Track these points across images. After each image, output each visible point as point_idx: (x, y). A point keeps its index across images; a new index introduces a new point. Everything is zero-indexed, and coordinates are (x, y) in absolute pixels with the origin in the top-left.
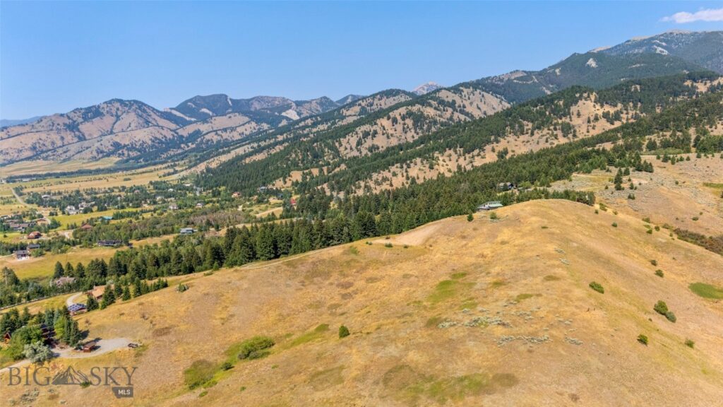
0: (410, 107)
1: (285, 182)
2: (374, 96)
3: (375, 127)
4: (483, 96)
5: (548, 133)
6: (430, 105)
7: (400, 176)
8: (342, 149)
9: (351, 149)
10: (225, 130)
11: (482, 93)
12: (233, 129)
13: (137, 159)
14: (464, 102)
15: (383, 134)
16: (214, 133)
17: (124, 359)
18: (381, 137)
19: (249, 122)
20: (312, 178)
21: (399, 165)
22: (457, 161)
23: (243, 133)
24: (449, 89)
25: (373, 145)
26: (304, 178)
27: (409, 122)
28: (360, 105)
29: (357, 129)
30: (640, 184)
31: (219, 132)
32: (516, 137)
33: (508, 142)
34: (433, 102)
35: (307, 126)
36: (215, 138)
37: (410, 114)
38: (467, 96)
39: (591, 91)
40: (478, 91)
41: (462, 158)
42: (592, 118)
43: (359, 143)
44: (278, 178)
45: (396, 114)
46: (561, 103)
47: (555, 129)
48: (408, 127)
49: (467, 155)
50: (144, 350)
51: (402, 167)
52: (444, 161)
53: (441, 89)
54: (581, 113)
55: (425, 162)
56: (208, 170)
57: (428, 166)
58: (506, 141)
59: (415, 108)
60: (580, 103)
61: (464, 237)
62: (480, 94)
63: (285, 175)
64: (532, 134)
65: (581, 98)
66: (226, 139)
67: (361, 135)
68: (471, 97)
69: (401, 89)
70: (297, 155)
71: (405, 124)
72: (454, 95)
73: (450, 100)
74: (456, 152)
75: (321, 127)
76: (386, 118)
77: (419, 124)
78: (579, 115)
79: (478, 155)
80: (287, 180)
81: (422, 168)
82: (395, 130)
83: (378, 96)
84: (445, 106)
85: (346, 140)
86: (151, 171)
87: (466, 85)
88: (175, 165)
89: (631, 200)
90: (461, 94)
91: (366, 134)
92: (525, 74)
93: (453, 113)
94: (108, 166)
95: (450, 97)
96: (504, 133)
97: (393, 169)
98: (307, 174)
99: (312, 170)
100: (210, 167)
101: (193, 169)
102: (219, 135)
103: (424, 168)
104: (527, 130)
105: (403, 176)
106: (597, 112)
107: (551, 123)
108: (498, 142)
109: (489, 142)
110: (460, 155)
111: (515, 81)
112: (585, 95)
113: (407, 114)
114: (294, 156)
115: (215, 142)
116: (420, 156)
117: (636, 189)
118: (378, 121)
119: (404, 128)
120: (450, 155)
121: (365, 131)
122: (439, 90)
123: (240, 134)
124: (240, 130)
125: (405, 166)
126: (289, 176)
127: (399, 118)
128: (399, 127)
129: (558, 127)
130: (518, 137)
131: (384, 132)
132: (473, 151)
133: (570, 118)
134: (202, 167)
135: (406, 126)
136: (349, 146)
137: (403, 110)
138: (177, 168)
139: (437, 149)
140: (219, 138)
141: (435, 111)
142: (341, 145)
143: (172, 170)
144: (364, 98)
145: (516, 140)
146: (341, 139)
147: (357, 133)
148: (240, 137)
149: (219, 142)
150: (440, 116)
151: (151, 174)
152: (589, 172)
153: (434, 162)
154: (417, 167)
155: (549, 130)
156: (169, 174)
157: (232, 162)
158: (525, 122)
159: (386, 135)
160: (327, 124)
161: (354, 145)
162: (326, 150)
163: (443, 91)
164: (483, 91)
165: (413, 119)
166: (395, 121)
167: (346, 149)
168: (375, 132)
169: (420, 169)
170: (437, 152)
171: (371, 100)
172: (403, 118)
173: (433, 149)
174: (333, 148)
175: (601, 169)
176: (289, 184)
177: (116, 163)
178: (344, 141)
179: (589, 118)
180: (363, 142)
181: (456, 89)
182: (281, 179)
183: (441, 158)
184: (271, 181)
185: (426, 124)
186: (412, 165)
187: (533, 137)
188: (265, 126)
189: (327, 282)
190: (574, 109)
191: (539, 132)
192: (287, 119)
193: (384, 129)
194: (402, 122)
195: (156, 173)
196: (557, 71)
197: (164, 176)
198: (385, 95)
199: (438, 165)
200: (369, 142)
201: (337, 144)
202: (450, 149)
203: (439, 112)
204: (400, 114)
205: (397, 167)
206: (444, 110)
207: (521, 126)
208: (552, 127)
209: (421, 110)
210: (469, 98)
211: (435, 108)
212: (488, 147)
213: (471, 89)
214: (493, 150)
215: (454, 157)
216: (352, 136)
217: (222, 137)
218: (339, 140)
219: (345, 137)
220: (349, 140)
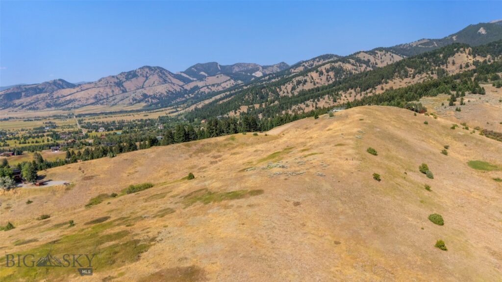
0: (333, 64)
1: (236, 113)
2: (314, 60)
3: (306, 78)
4: (392, 57)
5: (426, 77)
6: (349, 62)
7: (311, 107)
8: (281, 93)
9: (288, 92)
10: (213, 85)
11: (392, 54)
12: (219, 85)
13: (156, 104)
14: (377, 61)
15: (311, 82)
16: (206, 87)
17: (58, 191)
18: (310, 84)
19: (229, 80)
20: (254, 110)
21: (312, 100)
22: (355, 97)
23: (225, 87)
24: (366, 52)
25: (303, 90)
26: (249, 110)
27: (332, 74)
28: (303, 65)
29: (293, 79)
30: (469, 101)
31: (210, 87)
32: (401, 80)
33: (394, 83)
34: (351, 61)
35: (265, 81)
36: (207, 91)
37: (333, 69)
38: (380, 57)
39: (468, 46)
40: (389, 53)
41: (359, 95)
42: (464, 66)
43: (293, 89)
44: (231, 110)
45: (323, 68)
46: (441, 55)
47: (432, 73)
48: (330, 78)
49: (363, 93)
50: (72, 187)
51: (314, 101)
52: (345, 97)
53: (360, 52)
54: (456, 62)
55: (331, 97)
56: (196, 109)
57: (332, 100)
58: (393, 82)
59: (337, 65)
60: (457, 55)
61: (306, 128)
62: (390, 55)
63: (236, 108)
64: (414, 77)
65: (457, 52)
66: (214, 91)
67: (295, 83)
68: (383, 57)
69: (334, 54)
70: (249, 97)
71: (328, 75)
72: (369, 56)
73: (366, 59)
74: (355, 90)
75: (273, 80)
76: (315, 71)
77: (339, 75)
78: (454, 63)
79: (371, 92)
80: (237, 112)
81: (328, 101)
82: (321, 80)
83: (318, 59)
84: (361, 63)
85: (284, 87)
86: (163, 111)
87: (381, 49)
88: (178, 107)
89: (458, 112)
90: (375, 55)
91: (299, 83)
92: (429, 41)
93: (366, 68)
94: (139, 108)
95: (367, 57)
96: (392, 77)
97: (308, 102)
98: (251, 108)
99: (255, 105)
100: (198, 107)
101: (187, 109)
102: (209, 89)
103: (329, 101)
104: (410, 74)
105: (313, 107)
106: (469, 61)
107: (429, 69)
108: (387, 83)
109: (380, 83)
110: (358, 93)
111: (420, 46)
112: (462, 49)
113: (330, 68)
114: (247, 97)
115: (206, 93)
116: (328, 94)
117: (464, 104)
118: (309, 74)
119: (327, 78)
120: (351, 93)
121: (298, 80)
122: (358, 53)
123: (223, 88)
124: (223, 85)
125: (316, 100)
126: (239, 109)
127: (324, 71)
128: (324, 78)
129: (434, 72)
130: (403, 80)
131: (312, 80)
132: (368, 89)
133: (447, 66)
134: (193, 107)
135: (329, 77)
136: (286, 90)
137: (328, 66)
138: (178, 109)
139: (342, 89)
140: (209, 90)
141: (352, 66)
142: (281, 90)
143: (175, 110)
144: (306, 62)
145: (401, 82)
146: (282, 86)
147: (293, 82)
148: (222, 89)
149: (209, 93)
150: (355, 70)
151: (162, 112)
152: (435, 95)
153: (338, 97)
154: (324, 101)
155: (427, 74)
156: (172, 112)
157: (210, 104)
158: (409, 69)
159: (313, 83)
160: (278, 78)
161: (289, 90)
162: (270, 93)
163: (361, 53)
164: (393, 53)
165: (335, 72)
166: (321, 73)
167: (284, 92)
168: (306, 81)
169: (326, 102)
170: (342, 91)
171: (312, 62)
172: (328, 71)
173: (339, 89)
174: (275, 92)
175: (445, 94)
176: (238, 114)
177: (144, 107)
178: (283, 88)
179: (461, 65)
180: (296, 87)
181: (373, 53)
182: (233, 111)
183: (343, 95)
184: (227, 112)
185: (344, 74)
186: (321, 100)
187: (414, 80)
188: (240, 82)
189: (206, 155)
190: (450, 59)
191: (419, 76)
192: (255, 77)
193: (313, 79)
194: (326, 74)
195: (164, 112)
196: (454, 38)
197: (169, 113)
198: (323, 58)
199: (340, 99)
200: (300, 88)
201: (278, 90)
202: (352, 89)
203: (355, 67)
204: (325, 69)
205: (311, 101)
206: (360, 66)
207: (406, 72)
208: (430, 72)
209: (341, 65)
210: (381, 58)
211: (353, 65)
212: (379, 87)
213: (384, 52)
214: (382, 89)
215: (354, 93)
216: (289, 84)
217: (211, 90)
218: (280, 87)
219: (284, 85)
220: (287, 86)
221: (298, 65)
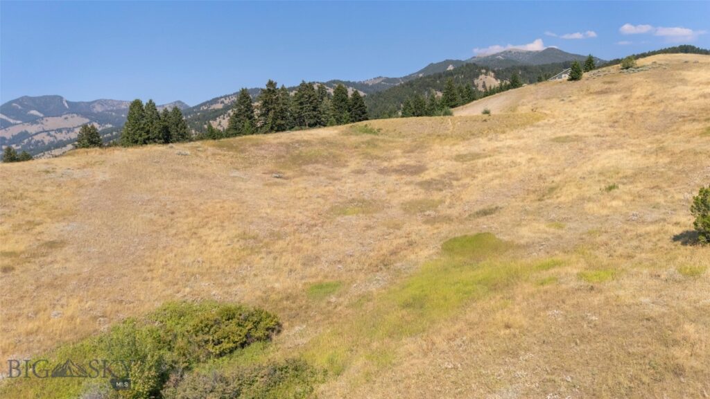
10: (60, 130)
12: (70, 130)
16: (46, 133)
28: (222, 102)
31: (53, 133)
36: (47, 139)
39: (488, 70)
40: (351, 88)
60: (481, 77)
65: (480, 73)
66: (61, 140)
102: (51, 136)
112: (483, 71)
115: (47, 144)
140: (52, 139)
144: (225, 97)
146: (211, 122)
149: (52, 142)
190: (477, 82)
216: (224, 119)
217: (56, 138)
218: (209, 122)
219: (215, 120)
220: (220, 122)
221: (215, 101)
